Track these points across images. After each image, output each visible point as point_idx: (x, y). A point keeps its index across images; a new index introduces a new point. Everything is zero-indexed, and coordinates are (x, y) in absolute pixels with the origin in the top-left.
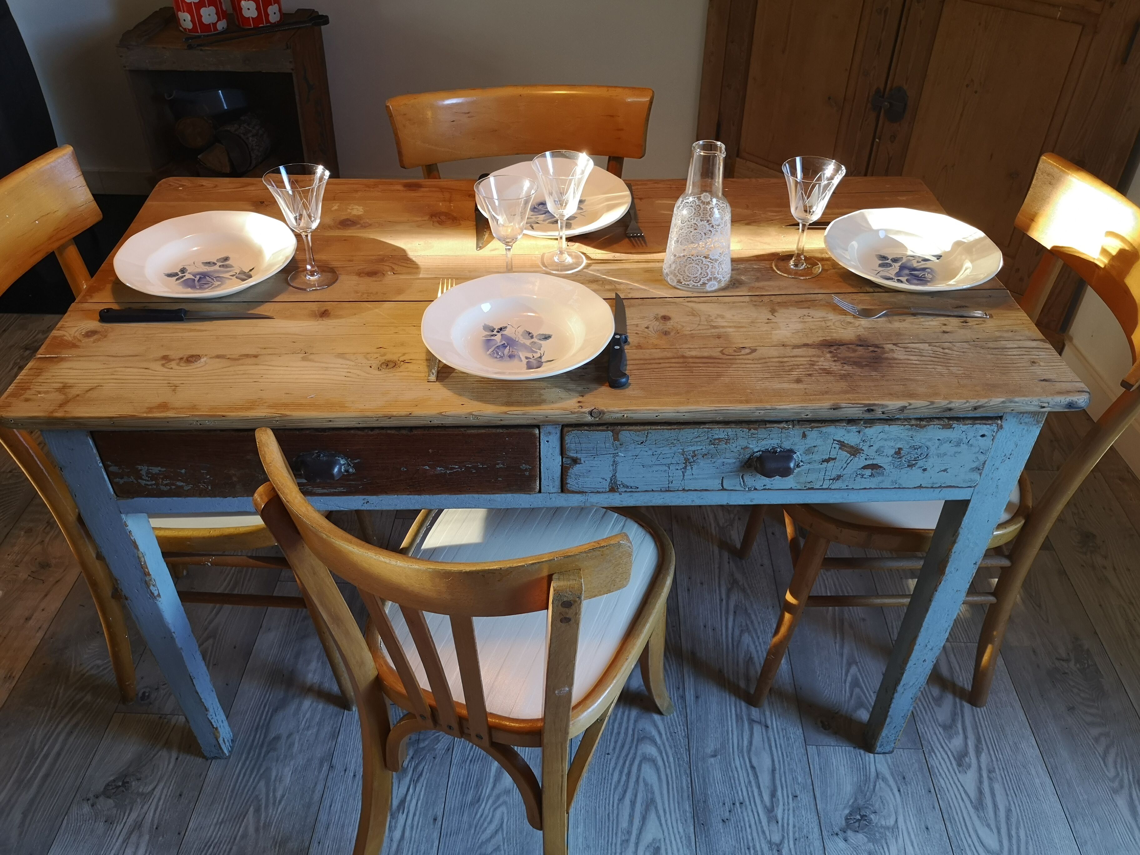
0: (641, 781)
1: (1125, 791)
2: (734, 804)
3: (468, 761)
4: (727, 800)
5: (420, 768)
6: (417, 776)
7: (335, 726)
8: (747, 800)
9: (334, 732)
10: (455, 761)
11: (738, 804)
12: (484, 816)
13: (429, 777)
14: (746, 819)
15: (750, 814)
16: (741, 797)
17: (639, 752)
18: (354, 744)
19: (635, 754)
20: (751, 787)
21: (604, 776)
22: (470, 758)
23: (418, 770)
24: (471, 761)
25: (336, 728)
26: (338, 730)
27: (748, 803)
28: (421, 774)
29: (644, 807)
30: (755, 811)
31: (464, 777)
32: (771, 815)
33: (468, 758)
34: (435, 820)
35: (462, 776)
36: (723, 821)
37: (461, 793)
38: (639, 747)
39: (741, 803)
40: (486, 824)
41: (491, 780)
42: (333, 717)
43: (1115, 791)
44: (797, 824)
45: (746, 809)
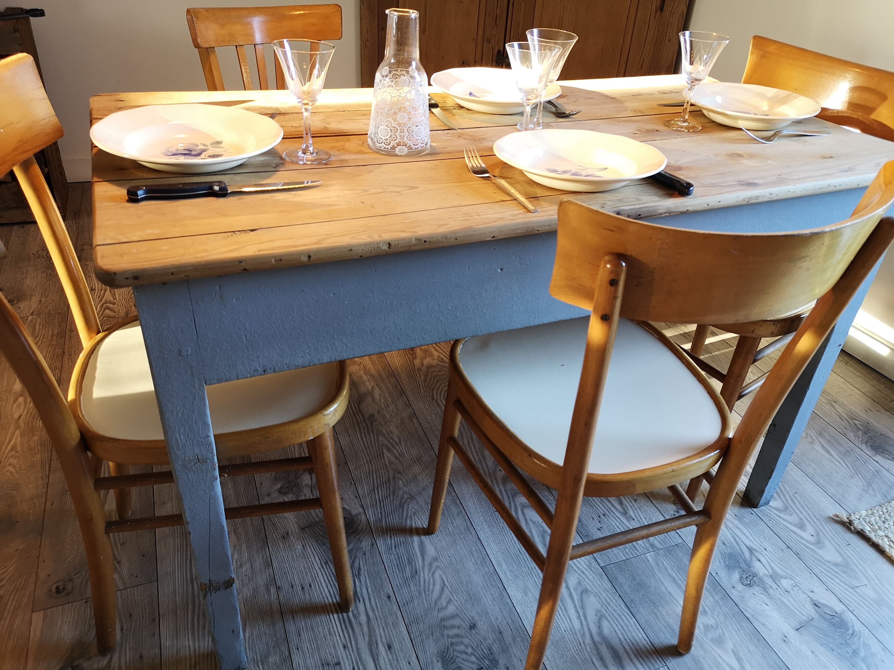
0: (529, 521)
1: (816, 441)
2: (599, 517)
3: (393, 548)
4: (594, 516)
5: (356, 565)
6: (357, 571)
7: (265, 557)
8: (606, 512)
9: (267, 562)
10: (382, 551)
11: (602, 516)
12: (427, 581)
13: (367, 569)
14: (613, 523)
15: (614, 519)
16: (602, 511)
17: (518, 504)
18: (289, 565)
19: (515, 505)
20: (605, 503)
21: (501, 526)
22: (393, 545)
23: (355, 567)
24: (395, 547)
25: (267, 558)
26: (269, 559)
27: (608, 513)
28: (360, 569)
29: (540, 537)
30: (615, 517)
31: (396, 560)
32: (627, 516)
33: (392, 546)
34: (389, 597)
35: (394, 560)
36: (599, 529)
37: (400, 572)
38: (516, 500)
39: (604, 515)
40: (431, 587)
41: (419, 555)
42: (260, 551)
43: (812, 443)
44: (646, 517)
45: (609, 517)
